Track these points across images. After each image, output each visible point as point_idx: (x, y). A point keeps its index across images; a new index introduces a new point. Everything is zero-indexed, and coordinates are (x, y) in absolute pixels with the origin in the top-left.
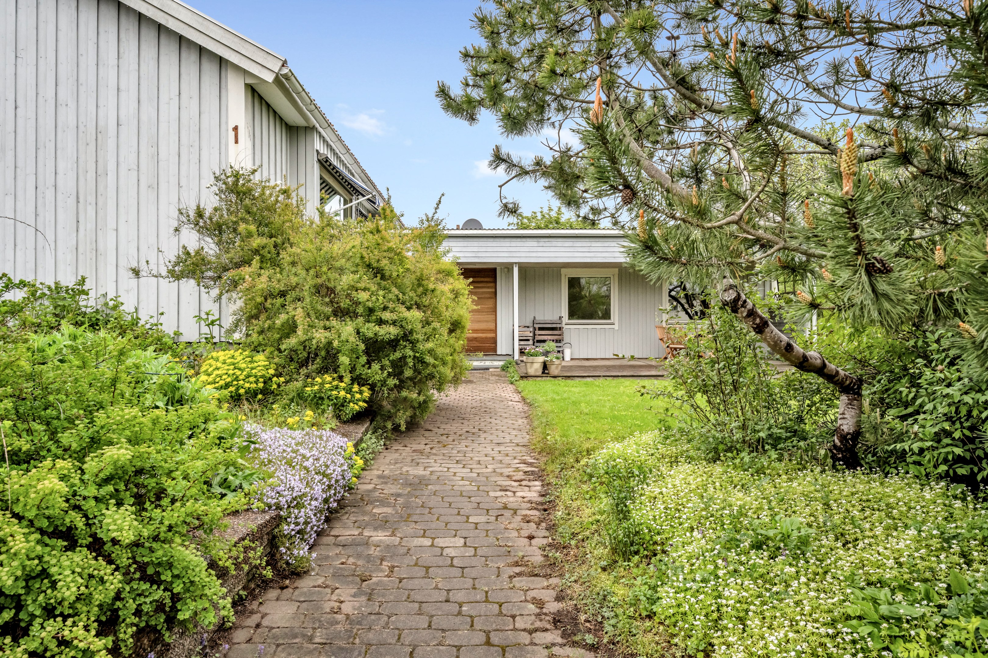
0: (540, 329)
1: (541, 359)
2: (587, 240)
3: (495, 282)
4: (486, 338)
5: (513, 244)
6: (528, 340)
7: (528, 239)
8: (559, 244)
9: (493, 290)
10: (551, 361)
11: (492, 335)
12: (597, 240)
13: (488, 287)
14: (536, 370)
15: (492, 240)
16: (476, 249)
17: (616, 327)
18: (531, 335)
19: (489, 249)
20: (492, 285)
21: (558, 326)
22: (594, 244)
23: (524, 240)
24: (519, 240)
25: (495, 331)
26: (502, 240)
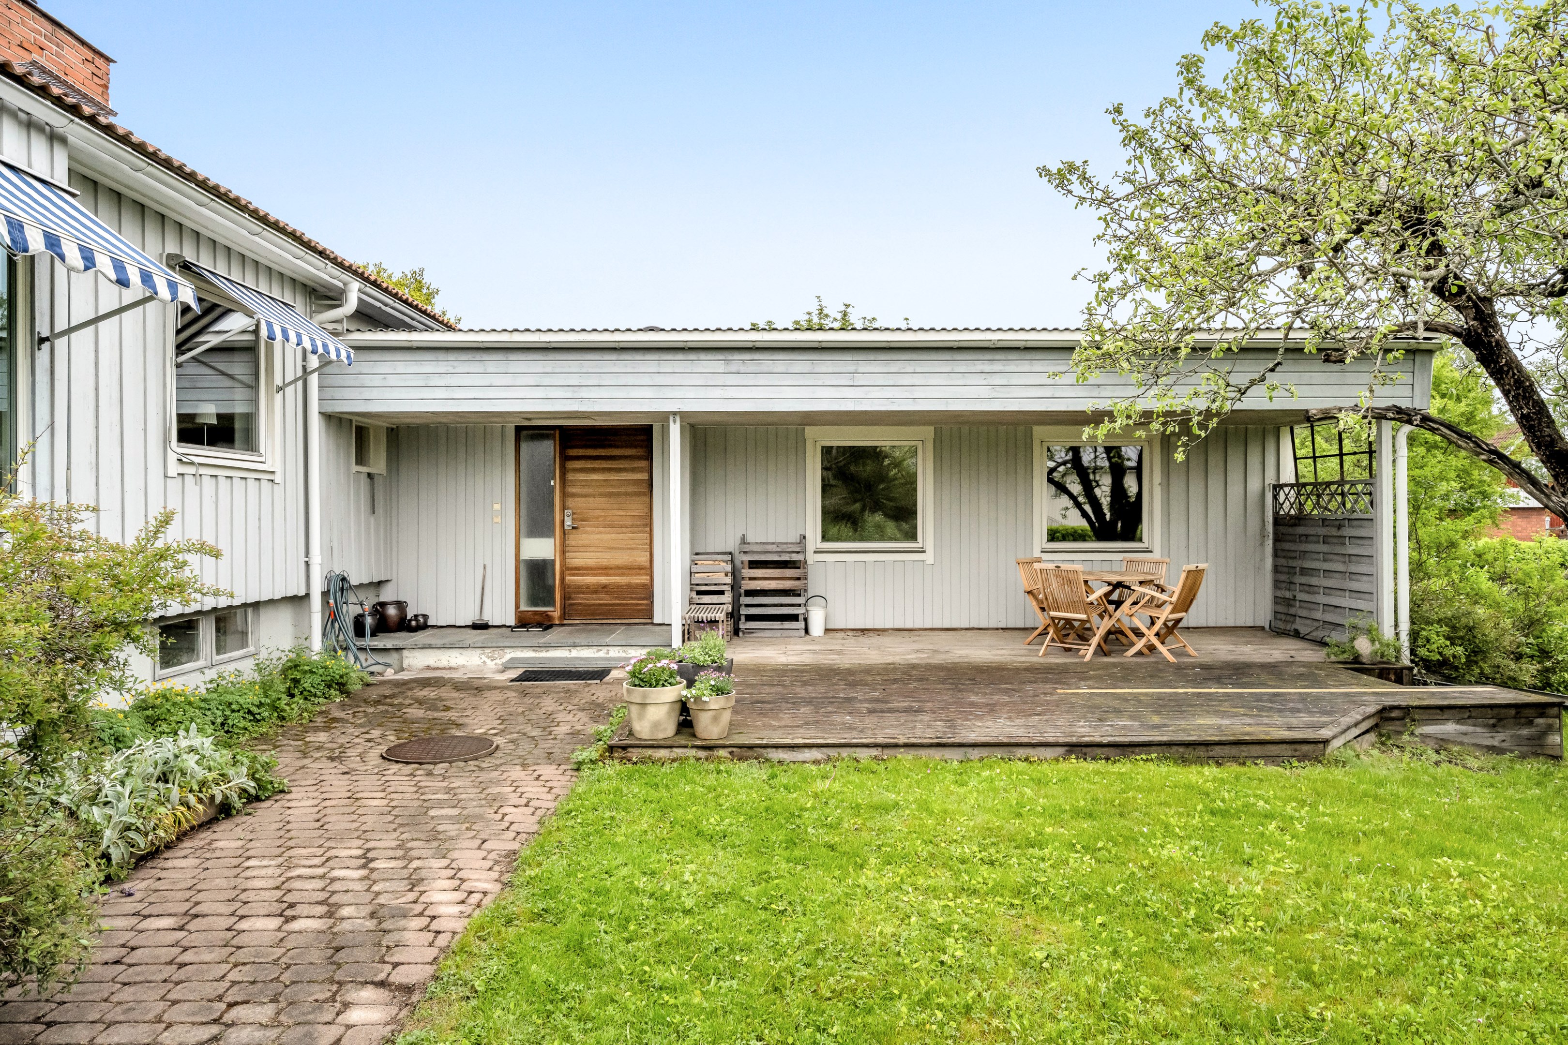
0: (753, 565)
1: (671, 693)
2: (848, 356)
3: (649, 457)
4: (629, 585)
5: (667, 367)
6: (722, 593)
7: (702, 356)
8: (780, 366)
9: (645, 476)
10: (697, 699)
11: (643, 579)
12: (872, 356)
13: (633, 470)
14: (656, 725)
15: (613, 356)
16: (574, 380)
17: (929, 557)
18: (728, 580)
19: (607, 380)
20: (644, 464)
21: (795, 557)
22: (864, 367)
23: (692, 356)
24: (680, 356)
25: (649, 570)
26: (638, 356)
